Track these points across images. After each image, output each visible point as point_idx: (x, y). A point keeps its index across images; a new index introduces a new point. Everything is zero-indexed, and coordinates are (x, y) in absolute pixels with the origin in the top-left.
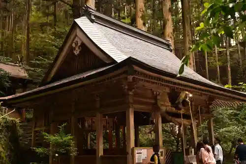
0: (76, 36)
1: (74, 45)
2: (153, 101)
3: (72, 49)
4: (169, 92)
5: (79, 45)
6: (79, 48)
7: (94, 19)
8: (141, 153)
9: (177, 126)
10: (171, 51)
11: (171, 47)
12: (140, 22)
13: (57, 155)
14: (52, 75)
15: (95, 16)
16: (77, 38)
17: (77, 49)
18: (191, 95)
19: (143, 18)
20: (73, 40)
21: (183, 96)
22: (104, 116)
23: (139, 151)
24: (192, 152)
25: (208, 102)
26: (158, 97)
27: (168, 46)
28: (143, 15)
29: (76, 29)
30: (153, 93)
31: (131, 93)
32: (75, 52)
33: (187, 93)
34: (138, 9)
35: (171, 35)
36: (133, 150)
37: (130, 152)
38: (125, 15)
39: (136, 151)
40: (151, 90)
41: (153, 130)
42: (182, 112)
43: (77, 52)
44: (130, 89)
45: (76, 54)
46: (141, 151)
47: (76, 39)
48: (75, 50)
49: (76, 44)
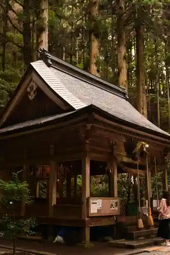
0: (32, 80)
1: (29, 90)
2: (110, 151)
3: (27, 94)
4: (125, 141)
5: (35, 89)
6: (34, 93)
7: (51, 63)
8: (96, 203)
9: (132, 177)
10: (127, 100)
11: (126, 96)
12: (94, 68)
13: (11, 203)
14: (4, 119)
15: (52, 60)
16: (32, 82)
17: (32, 93)
18: (147, 146)
19: (97, 64)
20: (29, 85)
21: (139, 146)
22: (59, 164)
23: (94, 201)
24: (146, 203)
25: (163, 154)
27: (124, 94)
28: (97, 62)
29: (31, 73)
30: (109, 142)
31: (87, 142)
32: (30, 97)
33: (143, 143)
34: (93, 54)
35: (124, 83)
36: (88, 200)
37: (85, 202)
38: (76, 60)
39: (91, 201)
40: (108, 139)
41: (104, 181)
42: (137, 163)
43: (32, 97)
44: (87, 138)
45: (31, 99)
46: (96, 201)
47: (32, 84)
48: (30, 94)
49: (32, 88)
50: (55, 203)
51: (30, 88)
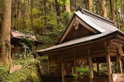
0: (76, 20)
1: (74, 25)
4: (122, 46)
5: (78, 24)
6: (78, 26)
8: (115, 76)
10: (115, 26)
11: (115, 24)
15: (84, 11)
17: (76, 26)
26: (119, 49)
30: (116, 47)
31: (108, 47)
32: (75, 28)
36: (112, 75)
37: (110, 76)
40: (115, 46)
43: (77, 28)
45: (76, 29)
47: (76, 22)
48: (75, 27)
49: (76, 24)
50: (93, 77)
51: (75, 24)
